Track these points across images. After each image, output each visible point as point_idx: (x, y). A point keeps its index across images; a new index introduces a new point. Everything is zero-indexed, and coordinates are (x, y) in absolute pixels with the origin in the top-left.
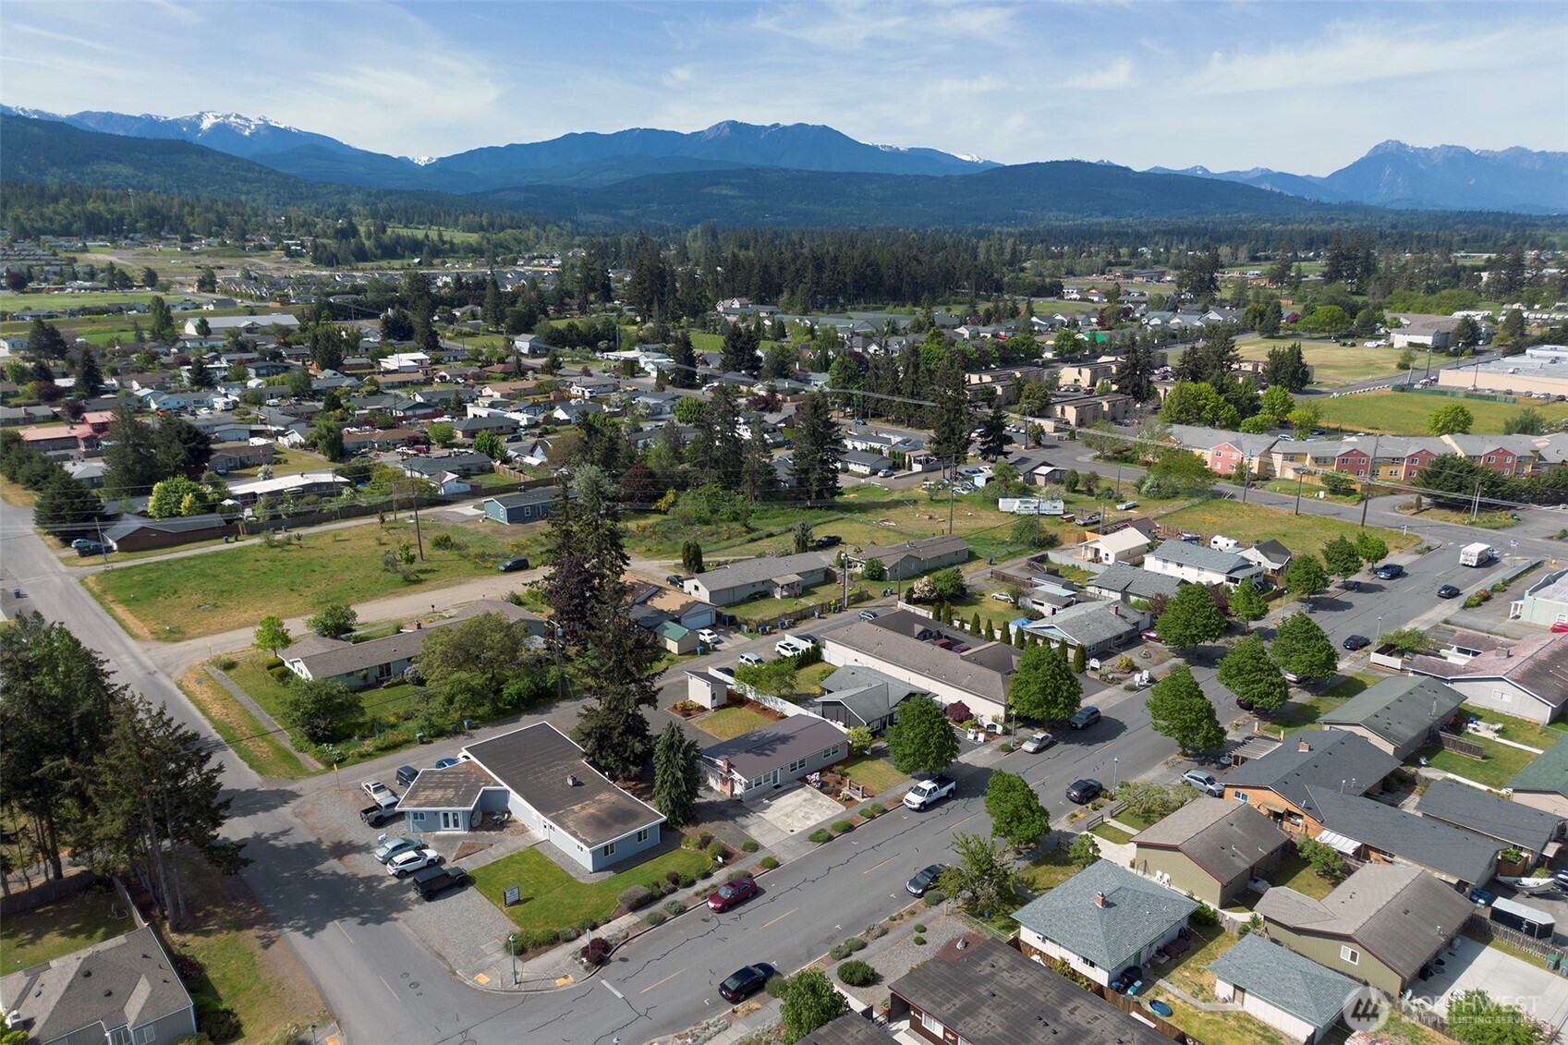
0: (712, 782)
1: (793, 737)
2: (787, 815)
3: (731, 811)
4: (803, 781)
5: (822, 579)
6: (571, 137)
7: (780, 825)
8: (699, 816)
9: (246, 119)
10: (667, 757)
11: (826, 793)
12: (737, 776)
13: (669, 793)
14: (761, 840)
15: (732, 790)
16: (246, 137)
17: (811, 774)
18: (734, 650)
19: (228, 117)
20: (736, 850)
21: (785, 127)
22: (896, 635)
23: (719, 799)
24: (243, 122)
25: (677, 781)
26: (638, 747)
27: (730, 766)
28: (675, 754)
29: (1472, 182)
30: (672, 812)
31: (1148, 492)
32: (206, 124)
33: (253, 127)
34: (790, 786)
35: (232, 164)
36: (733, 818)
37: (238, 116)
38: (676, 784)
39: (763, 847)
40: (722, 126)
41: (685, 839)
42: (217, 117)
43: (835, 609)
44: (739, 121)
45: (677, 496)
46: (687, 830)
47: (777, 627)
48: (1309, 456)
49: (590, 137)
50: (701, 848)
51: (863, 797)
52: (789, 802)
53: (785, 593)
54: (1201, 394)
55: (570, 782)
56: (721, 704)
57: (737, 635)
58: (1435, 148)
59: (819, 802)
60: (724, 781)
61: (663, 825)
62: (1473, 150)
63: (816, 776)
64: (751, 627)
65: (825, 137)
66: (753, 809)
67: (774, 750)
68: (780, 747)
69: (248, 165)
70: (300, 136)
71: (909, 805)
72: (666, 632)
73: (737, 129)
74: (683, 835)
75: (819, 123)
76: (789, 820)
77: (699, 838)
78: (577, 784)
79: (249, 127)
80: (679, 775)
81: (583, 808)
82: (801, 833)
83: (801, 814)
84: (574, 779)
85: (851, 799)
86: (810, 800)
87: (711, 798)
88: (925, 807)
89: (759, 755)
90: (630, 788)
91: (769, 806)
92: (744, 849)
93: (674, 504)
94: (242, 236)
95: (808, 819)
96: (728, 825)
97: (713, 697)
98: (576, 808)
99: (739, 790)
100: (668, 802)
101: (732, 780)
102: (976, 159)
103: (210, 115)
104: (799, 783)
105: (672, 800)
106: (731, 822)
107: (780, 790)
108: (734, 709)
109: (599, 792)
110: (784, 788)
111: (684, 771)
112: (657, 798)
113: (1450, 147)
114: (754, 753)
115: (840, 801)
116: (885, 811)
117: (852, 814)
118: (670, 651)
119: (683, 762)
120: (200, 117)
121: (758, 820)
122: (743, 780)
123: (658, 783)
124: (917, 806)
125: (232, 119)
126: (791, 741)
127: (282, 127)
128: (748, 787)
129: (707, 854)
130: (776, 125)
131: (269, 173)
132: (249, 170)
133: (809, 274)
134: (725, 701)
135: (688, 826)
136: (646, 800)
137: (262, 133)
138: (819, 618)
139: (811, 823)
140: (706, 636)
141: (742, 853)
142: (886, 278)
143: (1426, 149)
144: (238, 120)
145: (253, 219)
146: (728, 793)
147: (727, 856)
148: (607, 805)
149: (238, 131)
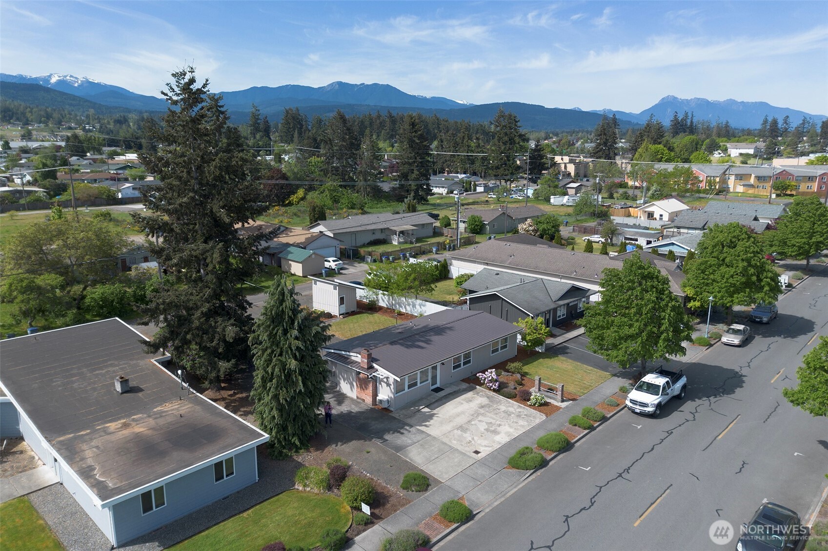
0: (345, 387)
1: (450, 329)
2: (461, 428)
3: (376, 425)
4: (472, 382)
5: (432, 234)
6: (254, 89)
7: (454, 444)
8: (325, 433)
9: (76, 78)
10: (272, 336)
11: (509, 397)
12: (381, 372)
13: (276, 397)
14: (434, 470)
15: (375, 394)
16: (75, 87)
17: (483, 372)
18: (360, 273)
19: (66, 76)
20: (392, 488)
21: (367, 85)
22: (529, 246)
23: (355, 409)
24: (74, 79)
25: (288, 376)
26: (231, 332)
27: (371, 359)
28: (285, 332)
29: (710, 116)
30: (283, 428)
31: (653, 194)
32: (54, 80)
33: (79, 82)
34: (455, 388)
35: (64, 97)
36: (379, 435)
37: (71, 76)
38: (288, 378)
39: (437, 482)
40: (334, 85)
41: (301, 473)
42: (59, 77)
43: (450, 247)
44: (343, 81)
45: (306, 194)
46: (308, 458)
47: (399, 258)
48: (753, 176)
49: (264, 89)
50: (329, 488)
51: (563, 401)
52: (460, 409)
53: (401, 240)
54: (658, 152)
55: (118, 387)
56: (350, 311)
57: (362, 264)
58: (691, 99)
59: (503, 408)
60: (363, 383)
61: (262, 449)
62: (710, 100)
63: (491, 374)
64: (375, 257)
65: (388, 90)
66: (409, 421)
67: (428, 342)
68: (435, 338)
69: (74, 98)
70: (106, 86)
71: (638, 409)
72: (290, 257)
73: (342, 86)
74: (299, 465)
75: (386, 84)
76: (468, 436)
77: (326, 470)
78: (128, 389)
79: (77, 82)
80: (293, 364)
81: (126, 426)
82: (492, 456)
83: (482, 427)
84: (124, 382)
85: (546, 404)
86: (488, 406)
87: (344, 408)
88: (662, 411)
89: (408, 347)
90: (223, 399)
91: (431, 417)
92: (406, 486)
93: (303, 199)
94: (59, 123)
95: (495, 432)
96: (374, 447)
97: (342, 301)
98: (112, 426)
99: (385, 394)
100: (275, 413)
101: (375, 380)
102: (466, 103)
103: (56, 75)
104: (465, 385)
105: (281, 409)
106: (378, 442)
107: (441, 394)
108: (365, 316)
109: (163, 400)
110: (449, 391)
111: (301, 360)
112: (259, 407)
113: (699, 99)
114: (402, 345)
115: (532, 406)
116: (604, 419)
117: (559, 425)
118: (294, 275)
119: (299, 344)
120: (50, 76)
121: (419, 437)
122: (392, 377)
123: (258, 381)
124: (650, 409)
125: (68, 78)
126: (448, 332)
127: (96, 82)
128: (399, 387)
129: (342, 498)
130: (363, 84)
133: (388, 124)
134: (354, 308)
135: (308, 450)
136: (245, 415)
137: (85, 85)
138: (437, 254)
139: (502, 439)
140: (331, 263)
141: (402, 493)
142: (432, 130)
143: (687, 100)
144: (72, 78)
145: (67, 116)
146: (369, 400)
147: (377, 500)
148: (169, 419)
149: (71, 84)
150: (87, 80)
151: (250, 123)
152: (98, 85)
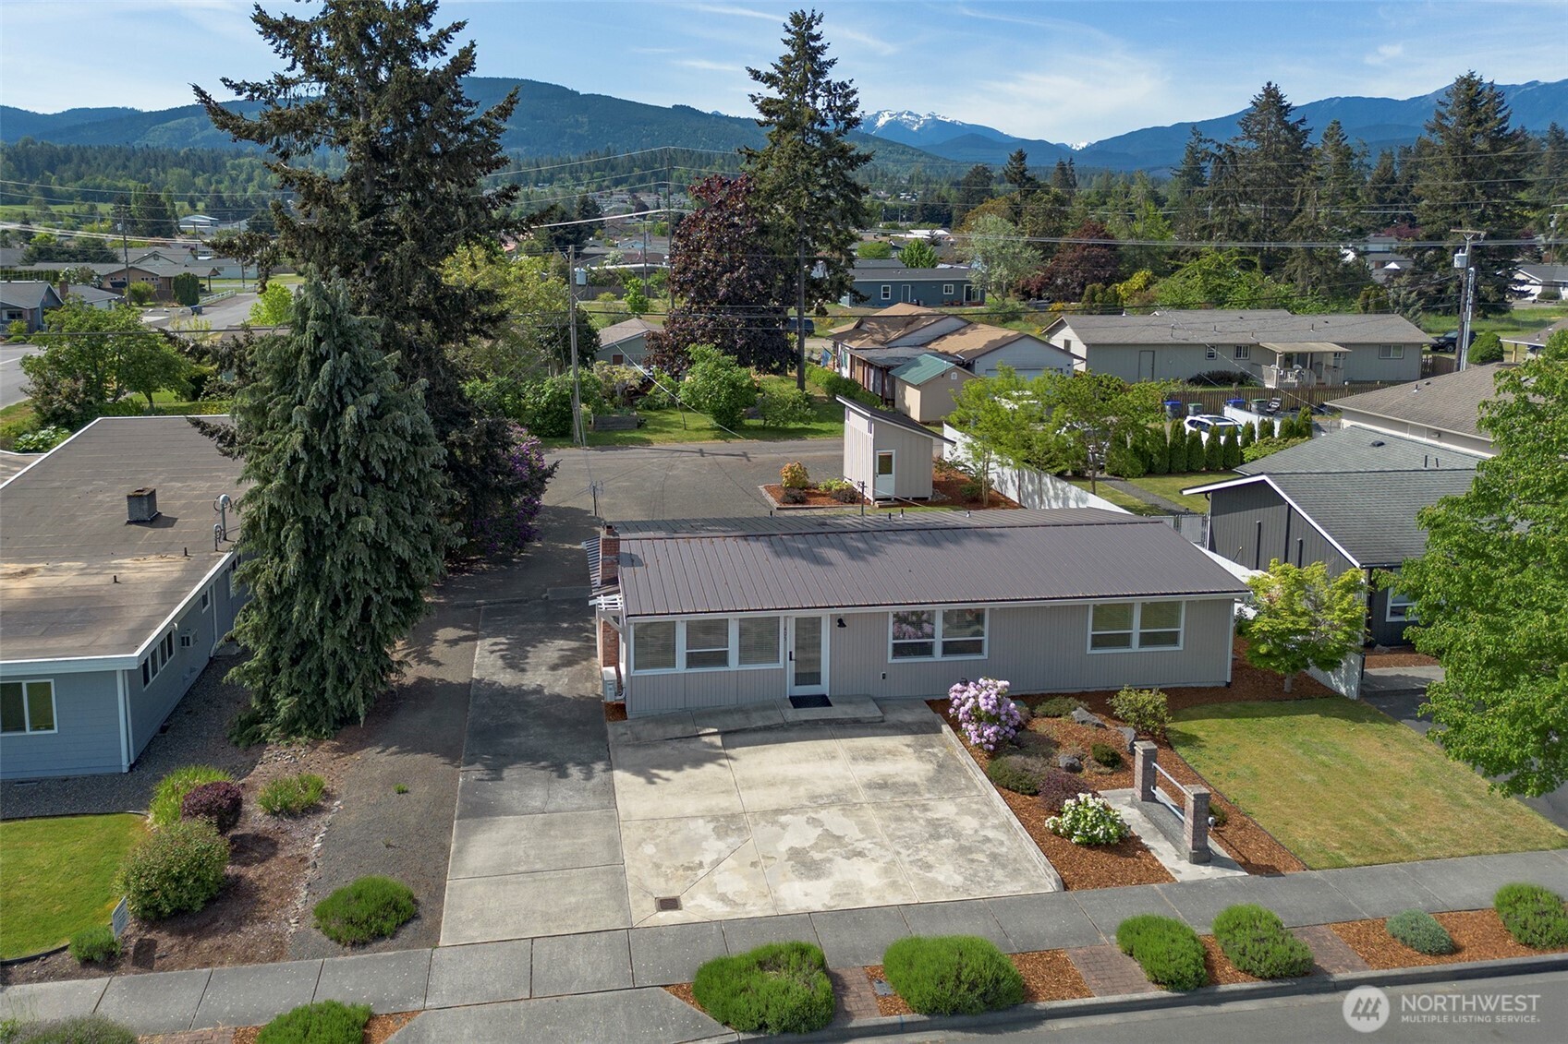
3: (528, 738)
7: (639, 855)
9: (917, 116)
11: (1004, 783)
16: (914, 132)
19: (901, 114)
24: (913, 119)
32: (881, 122)
33: (921, 122)
37: (910, 113)
42: (891, 115)
79: (918, 123)
83: (794, 840)
103: (886, 114)
106: (468, 775)
110: (836, 712)
120: (876, 116)
121: (576, 801)
125: (905, 116)
127: (948, 120)
131: (921, 155)
132: (903, 153)
137: (929, 127)
144: (910, 117)
149: (907, 127)
150: (934, 117)
151: (1183, 167)
152: (952, 124)
